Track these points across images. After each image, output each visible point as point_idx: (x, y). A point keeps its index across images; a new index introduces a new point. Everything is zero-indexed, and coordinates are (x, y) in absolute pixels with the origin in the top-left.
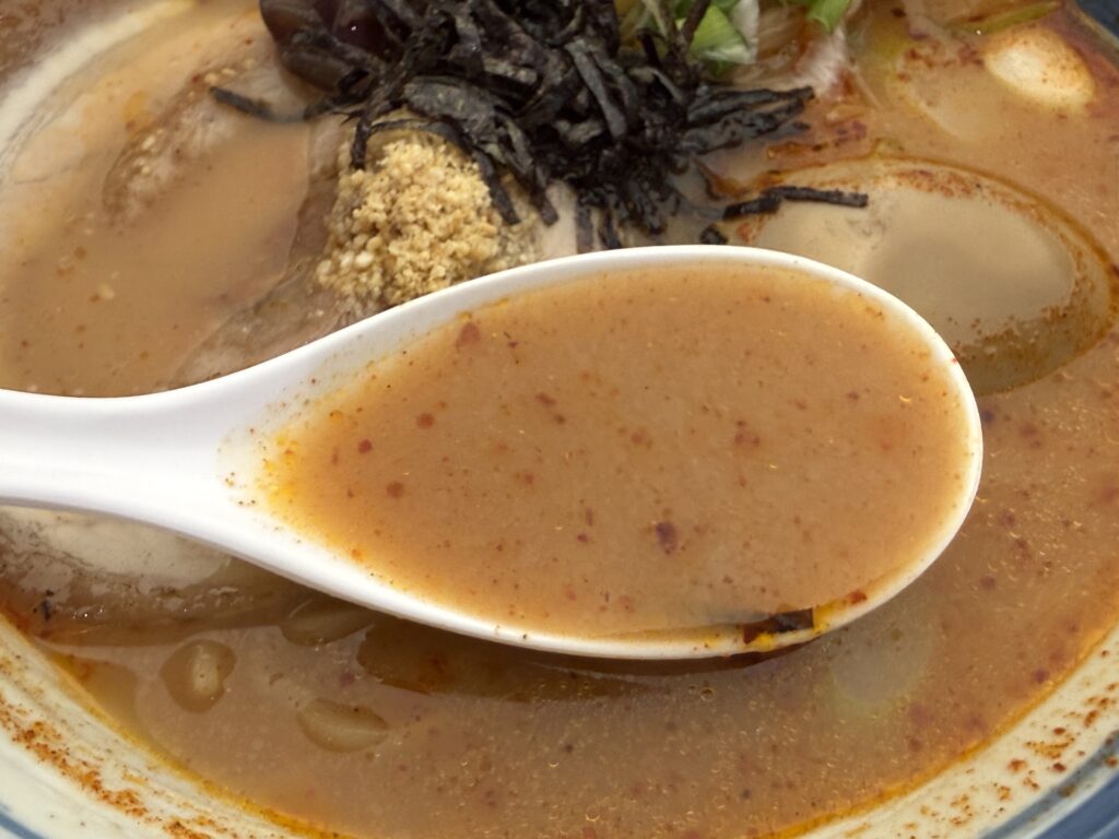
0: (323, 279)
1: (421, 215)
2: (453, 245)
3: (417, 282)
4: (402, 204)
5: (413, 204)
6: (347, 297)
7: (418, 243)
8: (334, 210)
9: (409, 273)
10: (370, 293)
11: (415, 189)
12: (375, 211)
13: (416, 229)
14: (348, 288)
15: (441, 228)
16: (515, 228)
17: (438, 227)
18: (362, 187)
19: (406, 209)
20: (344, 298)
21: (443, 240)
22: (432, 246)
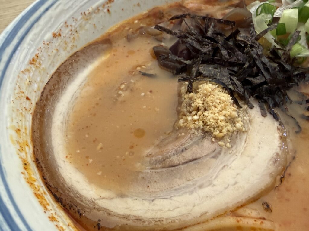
0: (182, 125)
1: (214, 104)
2: (224, 112)
3: (214, 123)
4: (208, 101)
5: (211, 100)
6: (192, 129)
7: (214, 111)
8: (182, 105)
9: (212, 120)
10: (199, 127)
11: (212, 96)
12: (199, 103)
13: (213, 108)
14: (192, 126)
15: (220, 108)
16: (241, 109)
17: (219, 107)
18: (193, 98)
19: (209, 102)
20: (191, 129)
21: (221, 111)
22: (218, 113)
